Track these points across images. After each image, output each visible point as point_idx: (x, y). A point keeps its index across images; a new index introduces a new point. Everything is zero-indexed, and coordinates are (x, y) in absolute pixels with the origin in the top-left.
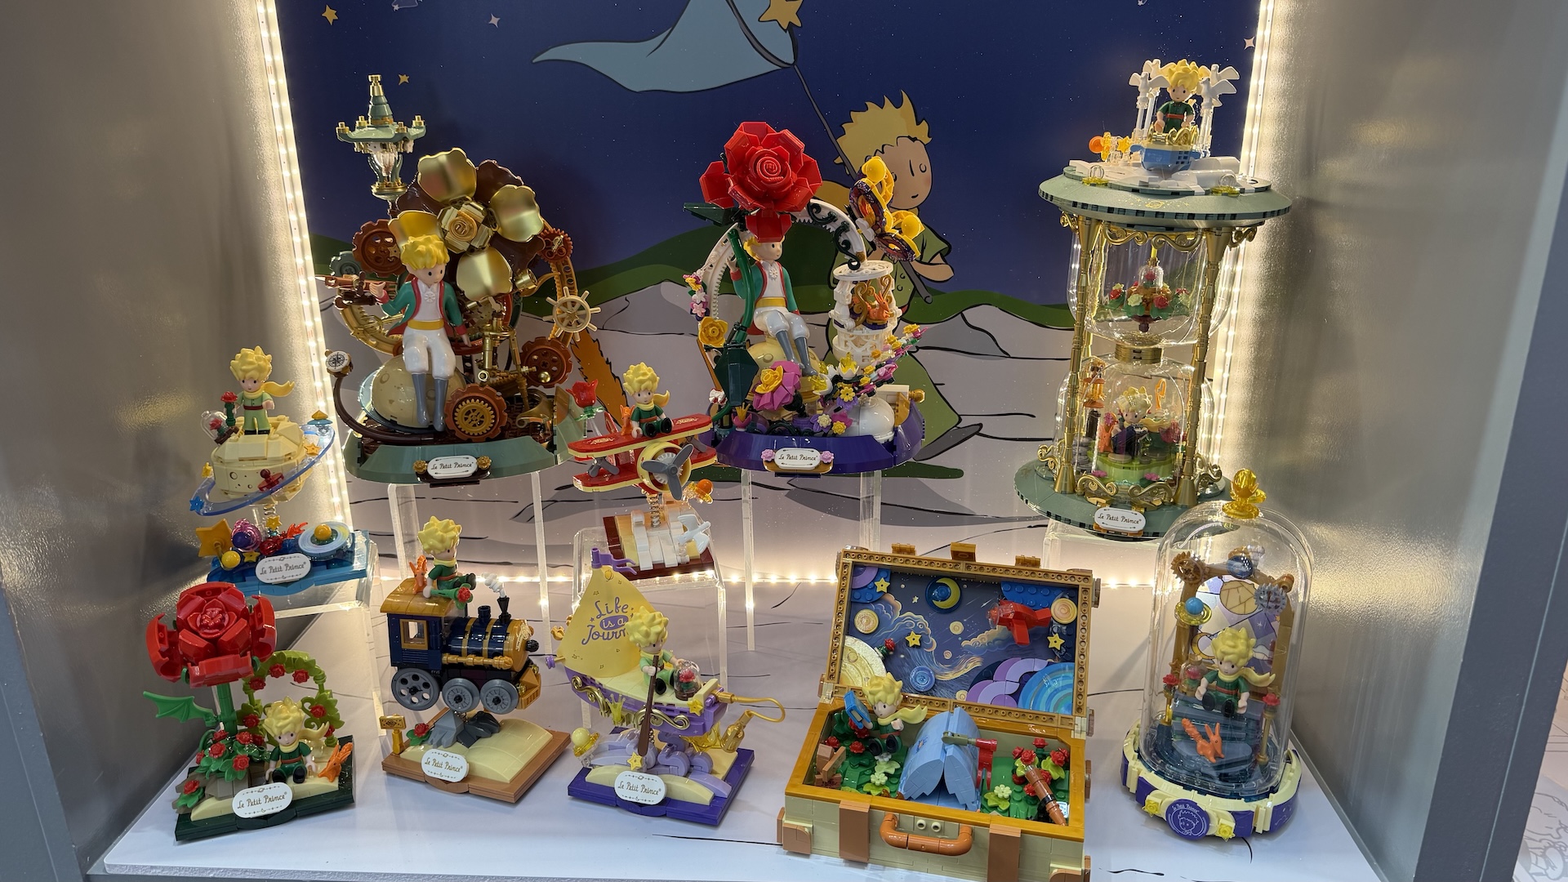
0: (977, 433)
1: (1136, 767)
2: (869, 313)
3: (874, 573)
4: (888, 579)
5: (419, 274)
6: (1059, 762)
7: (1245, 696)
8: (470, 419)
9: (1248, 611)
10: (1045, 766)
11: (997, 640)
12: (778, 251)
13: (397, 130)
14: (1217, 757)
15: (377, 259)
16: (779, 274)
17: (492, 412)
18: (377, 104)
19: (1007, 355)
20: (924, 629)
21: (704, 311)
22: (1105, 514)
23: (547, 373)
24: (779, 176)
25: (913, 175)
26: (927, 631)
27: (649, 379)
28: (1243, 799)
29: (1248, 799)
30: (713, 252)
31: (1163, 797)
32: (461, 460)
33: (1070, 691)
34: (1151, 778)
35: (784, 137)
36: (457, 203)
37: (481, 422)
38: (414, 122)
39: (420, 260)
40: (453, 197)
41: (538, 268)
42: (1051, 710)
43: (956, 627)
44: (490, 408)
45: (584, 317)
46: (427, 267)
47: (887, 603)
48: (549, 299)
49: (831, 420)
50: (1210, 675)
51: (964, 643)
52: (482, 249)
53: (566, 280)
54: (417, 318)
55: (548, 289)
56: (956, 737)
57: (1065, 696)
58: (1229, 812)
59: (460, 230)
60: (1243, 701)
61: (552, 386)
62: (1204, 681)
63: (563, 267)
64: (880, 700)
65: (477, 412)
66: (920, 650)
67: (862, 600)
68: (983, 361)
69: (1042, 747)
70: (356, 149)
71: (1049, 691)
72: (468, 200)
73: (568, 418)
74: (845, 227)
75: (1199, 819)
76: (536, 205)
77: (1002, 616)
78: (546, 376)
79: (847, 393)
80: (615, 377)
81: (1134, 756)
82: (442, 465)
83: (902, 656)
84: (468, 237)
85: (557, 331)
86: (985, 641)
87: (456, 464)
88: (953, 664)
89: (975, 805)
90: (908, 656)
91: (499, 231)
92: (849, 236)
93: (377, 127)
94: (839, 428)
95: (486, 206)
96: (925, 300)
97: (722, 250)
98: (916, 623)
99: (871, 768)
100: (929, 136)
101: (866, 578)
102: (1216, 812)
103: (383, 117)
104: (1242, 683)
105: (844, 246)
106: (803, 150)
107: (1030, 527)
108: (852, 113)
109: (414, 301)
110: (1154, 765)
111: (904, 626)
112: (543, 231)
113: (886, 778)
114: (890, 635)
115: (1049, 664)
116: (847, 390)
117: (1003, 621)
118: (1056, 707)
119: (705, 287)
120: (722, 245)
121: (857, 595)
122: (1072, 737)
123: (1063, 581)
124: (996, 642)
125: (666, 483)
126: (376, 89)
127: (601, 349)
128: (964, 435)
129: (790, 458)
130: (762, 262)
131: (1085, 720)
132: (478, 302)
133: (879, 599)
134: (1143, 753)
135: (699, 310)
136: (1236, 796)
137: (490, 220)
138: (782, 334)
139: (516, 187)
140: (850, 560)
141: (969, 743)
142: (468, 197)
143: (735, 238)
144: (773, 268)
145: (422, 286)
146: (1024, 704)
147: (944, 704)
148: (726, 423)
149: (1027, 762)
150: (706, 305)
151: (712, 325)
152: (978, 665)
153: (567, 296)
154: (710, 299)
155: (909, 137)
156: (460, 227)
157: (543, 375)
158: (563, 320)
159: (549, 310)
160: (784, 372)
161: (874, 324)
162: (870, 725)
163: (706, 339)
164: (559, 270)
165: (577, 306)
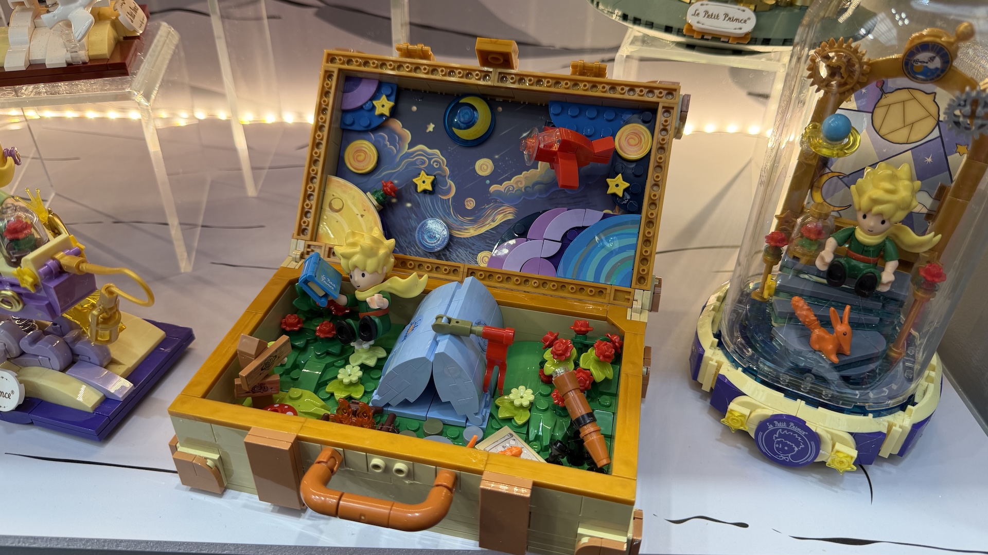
1: (716, 358)
3: (373, 89)
4: (393, 97)
6: (605, 357)
7: (891, 266)
9: (913, 138)
10: (584, 363)
11: (537, 183)
14: (840, 353)
20: (440, 168)
22: (701, 10)
26: (444, 171)
28: (871, 415)
29: (878, 414)
31: (753, 407)
33: (631, 253)
34: (737, 377)
42: (602, 280)
43: (484, 166)
47: (392, 133)
50: (841, 234)
51: (494, 188)
56: (453, 323)
57: (622, 261)
58: (851, 434)
60: (888, 275)
62: (831, 243)
64: (355, 267)
66: (433, 197)
67: (355, 127)
69: (584, 333)
71: (602, 254)
75: (805, 443)
77: (542, 146)
81: (713, 343)
83: (409, 205)
86: (522, 186)
88: (476, 216)
89: (479, 417)
90: (416, 204)
98: (430, 160)
99: (344, 357)
101: (361, 95)
102: (832, 434)
104: (889, 246)
110: (741, 357)
111: (414, 163)
113: (360, 373)
114: (392, 175)
115: (605, 216)
117: (544, 155)
118: (608, 277)
121: (349, 119)
122: (628, 318)
123: (636, 97)
124: (537, 187)
131: (648, 294)
133: (379, 126)
134: (727, 338)
136: (862, 411)
140: (335, 67)
141: (471, 332)
146: (565, 272)
147: (455, 271)
149: (561, 357)
152: (510, 217)
162: (343, 300)
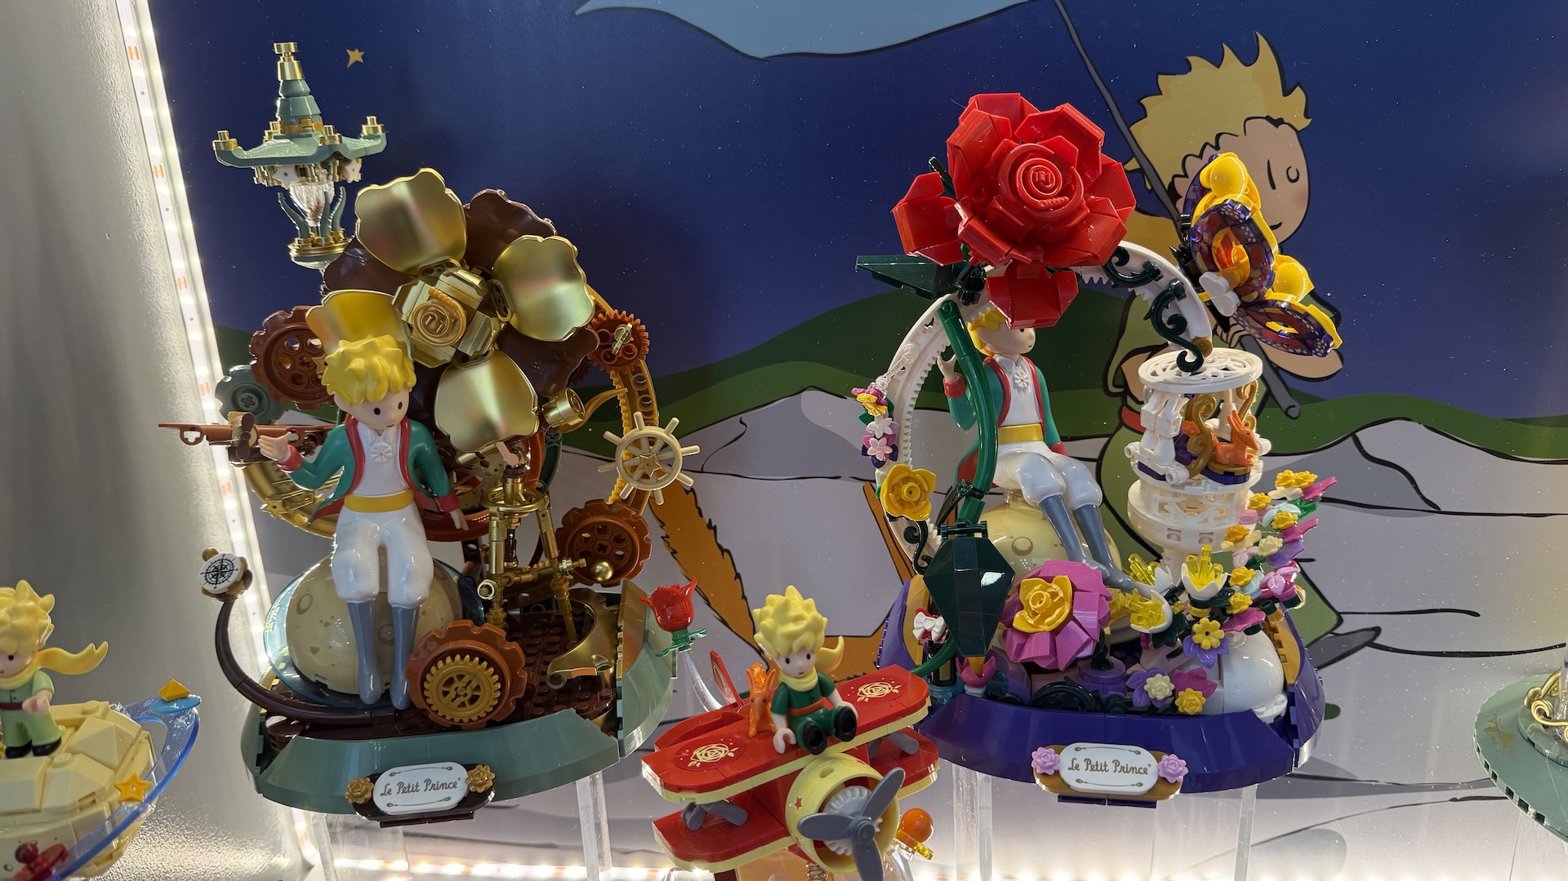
0: (1371, 644)
2: (1215, 449)
5: (356, 412)
8: (453, 694)
12: (1031, 337)
13: (322, 139)
15: (296, 379)
16: (1030, 381)
17: (496, 677)
18: (291, 95)
19: (1436, 509)
21: (889, 451)
23: (606, 564)
24: (1060, 195)
25: (1274, 187)
27: (809, 628)
30: (905, 345)
32: (437, 772)
35: (1064, 118)
36: (430, 274)
37: (474, 699)
38: (364, 127)
39: (356, 388)
40: (422, 261)
41: (585, 386)
44: (492, 670)
45: (670, 463)
46: (370, 399)
48: (609, 435)
49: (1173, 687)
52: (479, 358)
53: (639, 399)
54: (359, 492)
55: (609, 416)
59: (433, 326)
61: (618, 584)
63: (632, 378)
65: (466, 679)
68: (1389, 519)
70: (258, 179)
72: (452, 265)
73: (643, 654)
74: (1178, 292)
76: (581, 271)
78: (604, 568)
79: (1208, 632)
80: (723, 551)
82: (401, 784)
84: (451, 337)
85: (622, 488)
87: (428, 781)
91: (514, 321)
92: (1184, 307)
93: (291, 137)
94: (1191, 701)
95: (485, 276)
96: (1286, 413)
97: (923, 340)
100: (1306, 115)
103: (302, 119)
105: (1170, 327)
106: (1101, 144)
107: (1454, 800)
108: (1160, 76)
109: (350, 458)
112: (596, 316)
116: (1205, 625)
119: (891, 407)
120: (925, 331)
125: (849, 853)
126: (289, 69)
127: (700, 504)
128: (1345, 648)
129: (1093, 767)
130: (997, 359)
132: (477, 453)
135: (878, 450)
137: (494, 300)
138: (1052, 502)
139: (540, 239)
142: (453, 261)
143: (950, 315)
144: (1019, 370)
145: (365, 432)
148: (945, 675)
150: (893, 442)
151: (907, 479)
153: (641, 428)
154: (900, 429)
155: (1268, 118)
156: (435, 317)
157: (599, 568)
158: (634, 468)
159: (608, 452)
160: (1074, 589)
161: (1227, 474)
163: (896, 505)
164: (626, 384)
165: (658, 445)
